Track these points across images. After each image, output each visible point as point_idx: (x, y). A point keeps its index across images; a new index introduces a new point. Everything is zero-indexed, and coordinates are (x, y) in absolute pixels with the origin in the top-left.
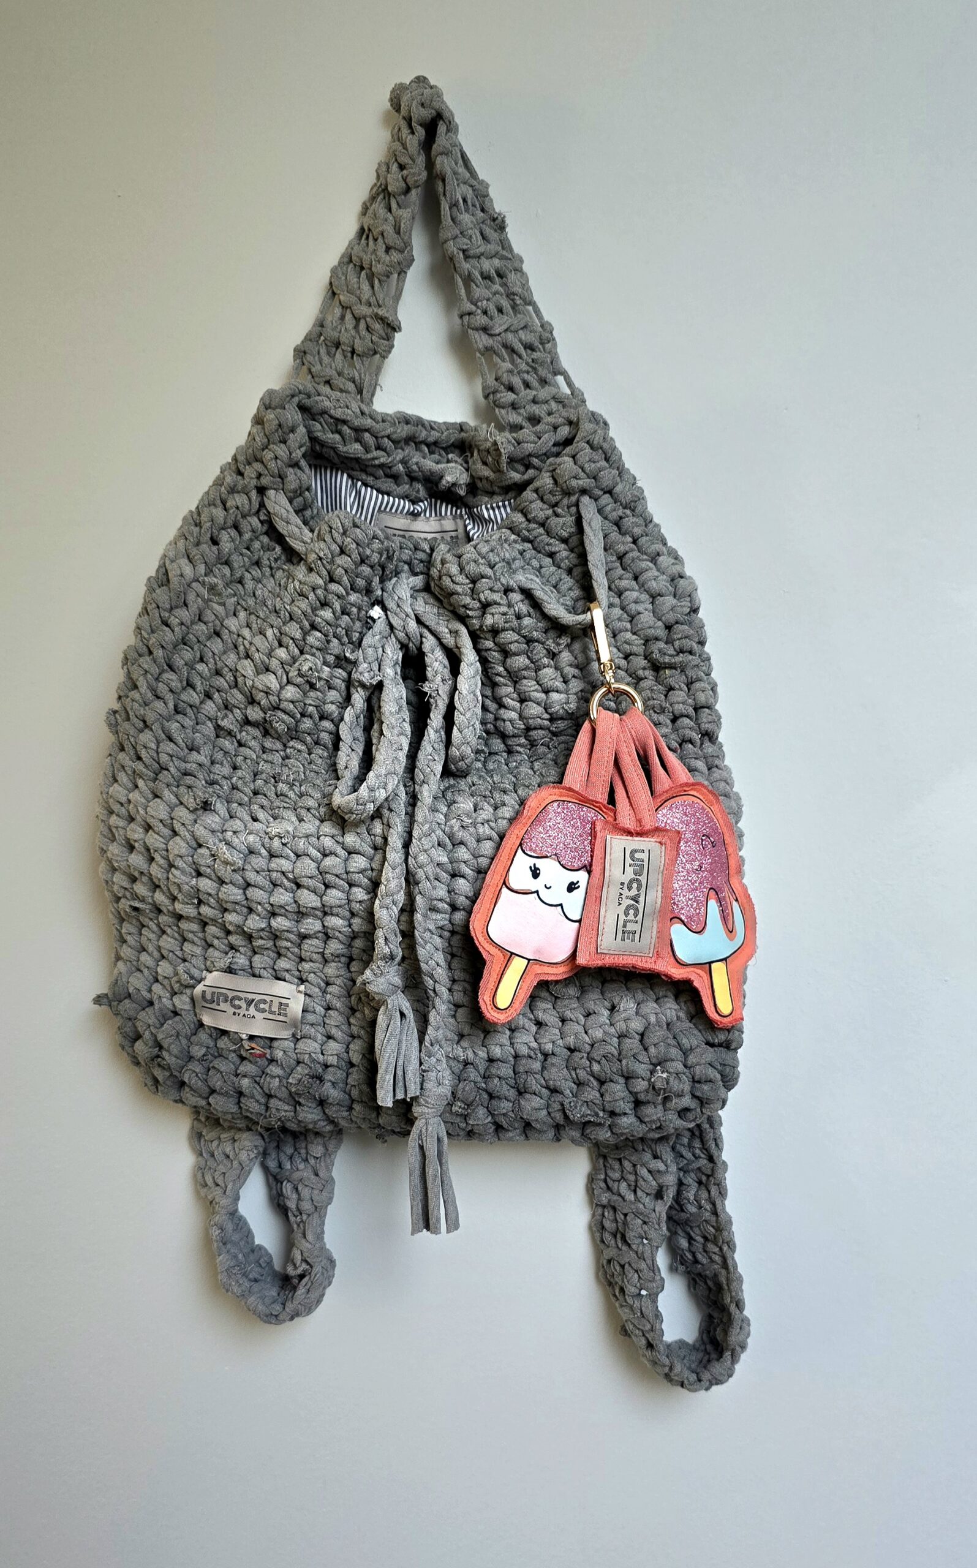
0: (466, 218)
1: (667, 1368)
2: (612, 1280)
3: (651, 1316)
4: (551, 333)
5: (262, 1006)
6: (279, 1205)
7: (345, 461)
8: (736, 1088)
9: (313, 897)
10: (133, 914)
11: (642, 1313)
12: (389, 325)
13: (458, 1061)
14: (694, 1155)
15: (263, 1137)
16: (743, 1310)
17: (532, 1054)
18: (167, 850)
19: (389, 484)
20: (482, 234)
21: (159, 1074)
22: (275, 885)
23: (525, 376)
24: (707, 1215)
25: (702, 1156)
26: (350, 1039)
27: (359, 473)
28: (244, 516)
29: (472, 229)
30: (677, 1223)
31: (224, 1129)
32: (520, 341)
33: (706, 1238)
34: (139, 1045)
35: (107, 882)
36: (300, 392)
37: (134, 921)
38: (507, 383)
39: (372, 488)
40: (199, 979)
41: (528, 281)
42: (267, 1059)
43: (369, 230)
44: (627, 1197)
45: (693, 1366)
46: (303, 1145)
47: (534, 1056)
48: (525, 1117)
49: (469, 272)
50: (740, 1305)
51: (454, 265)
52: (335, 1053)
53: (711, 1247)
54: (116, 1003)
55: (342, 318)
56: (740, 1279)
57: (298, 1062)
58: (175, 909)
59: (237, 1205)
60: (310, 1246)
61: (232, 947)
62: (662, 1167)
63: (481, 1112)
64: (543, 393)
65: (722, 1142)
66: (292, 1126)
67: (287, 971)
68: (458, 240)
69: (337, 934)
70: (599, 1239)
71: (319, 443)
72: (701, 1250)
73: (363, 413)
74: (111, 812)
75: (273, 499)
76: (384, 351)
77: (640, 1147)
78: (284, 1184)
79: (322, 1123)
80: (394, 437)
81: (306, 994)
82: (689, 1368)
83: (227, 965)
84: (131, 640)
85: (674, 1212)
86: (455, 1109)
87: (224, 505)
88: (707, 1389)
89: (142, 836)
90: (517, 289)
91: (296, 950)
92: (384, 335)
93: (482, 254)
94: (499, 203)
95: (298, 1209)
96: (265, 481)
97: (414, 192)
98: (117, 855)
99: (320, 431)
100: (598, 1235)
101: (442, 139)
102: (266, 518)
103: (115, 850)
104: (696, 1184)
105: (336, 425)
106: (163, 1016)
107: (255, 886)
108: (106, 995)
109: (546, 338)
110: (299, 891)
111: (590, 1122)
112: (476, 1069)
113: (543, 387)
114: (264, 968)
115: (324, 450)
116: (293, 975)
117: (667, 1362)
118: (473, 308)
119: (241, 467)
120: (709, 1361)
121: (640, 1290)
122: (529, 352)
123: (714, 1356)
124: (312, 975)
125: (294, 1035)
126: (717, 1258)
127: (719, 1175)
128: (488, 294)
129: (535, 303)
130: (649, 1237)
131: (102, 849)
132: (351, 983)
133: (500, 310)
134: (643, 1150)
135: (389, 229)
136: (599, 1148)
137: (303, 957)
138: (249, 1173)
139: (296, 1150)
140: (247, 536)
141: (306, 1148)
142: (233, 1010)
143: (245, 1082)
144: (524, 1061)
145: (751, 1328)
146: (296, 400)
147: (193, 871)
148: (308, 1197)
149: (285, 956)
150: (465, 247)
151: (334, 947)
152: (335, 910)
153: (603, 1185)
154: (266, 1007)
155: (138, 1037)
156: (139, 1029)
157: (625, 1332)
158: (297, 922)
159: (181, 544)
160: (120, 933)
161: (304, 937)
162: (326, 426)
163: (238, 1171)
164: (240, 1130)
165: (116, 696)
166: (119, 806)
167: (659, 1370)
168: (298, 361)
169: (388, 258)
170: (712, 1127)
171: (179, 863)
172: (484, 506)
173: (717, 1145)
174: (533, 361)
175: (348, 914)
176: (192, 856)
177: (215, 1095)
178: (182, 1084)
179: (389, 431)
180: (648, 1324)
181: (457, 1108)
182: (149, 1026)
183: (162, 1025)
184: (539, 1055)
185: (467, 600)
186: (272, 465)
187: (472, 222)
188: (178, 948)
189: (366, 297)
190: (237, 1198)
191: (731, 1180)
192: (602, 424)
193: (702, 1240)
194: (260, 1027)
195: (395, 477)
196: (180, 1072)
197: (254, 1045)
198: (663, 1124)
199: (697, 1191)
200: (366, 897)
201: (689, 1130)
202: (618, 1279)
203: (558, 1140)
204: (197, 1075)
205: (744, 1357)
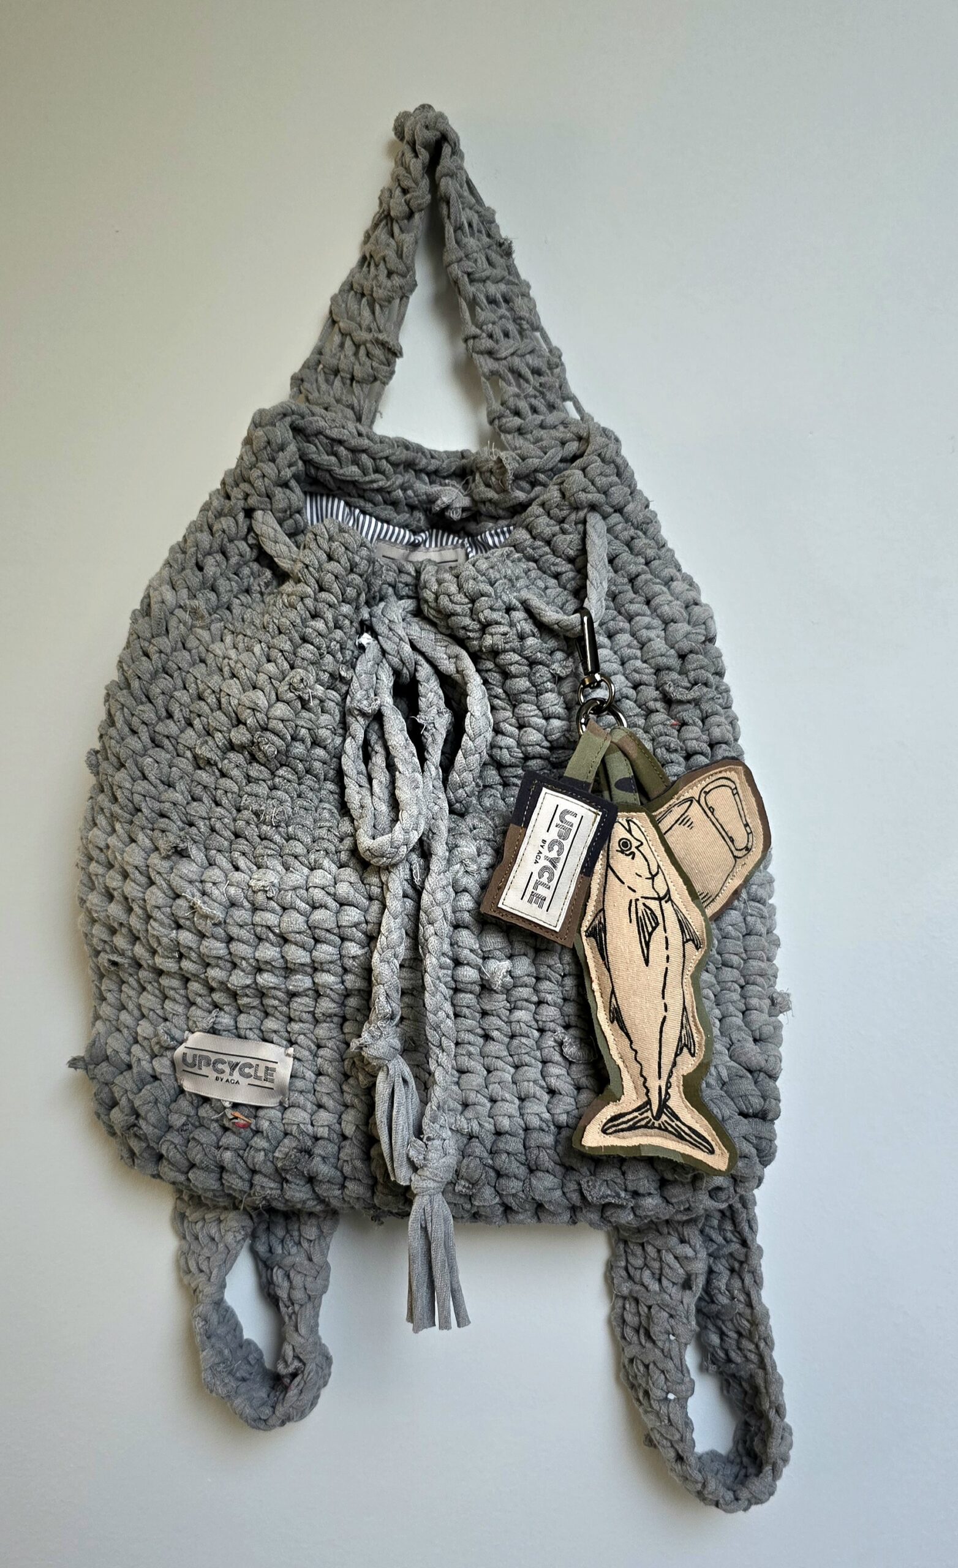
0: (471, 242)
1: (700, 1485)
2: (634, 1382)
3: (680, 1423)
4: (560, 357)
5: (247, 1070)
6: (269, 1295)
7: (342, 486)
8: (773, 1164)
9: (301, 952)
10: (113, 968)
11: (669, 1420)
12: (389, 350)
13: (462, 1134)
14: (725, 1239)
15: (251, 1217)
16: (784, 1417)
17: (544, 1126)
18: (144, 900)
19: (388, 512)
20: (488, 259)
21: (136, 1146)
22: (260, 939)
23: (533, 401)
24: (741, 1307)
25: (734, 1239)
26: (343, 1108)
27: (356, 500)
28: (231, 541)
29: (477, 252)
30: (707, 1316)
31: (208, 1208)
32: (528, 365)
33: (740, 1334)
34: (115, 1113)
35: (86, 935)
36: (293, 413)
37: (114, 977)
38: (513, 407)
39: (371, 515)
40: (180, 1040)
41: (535, 306)
42: (252, 1129)
43: (371, 256)
44: (651, 1287)
45: (728, 1482)
46: (296, 1227)
47: (547, 1129)
48: (537, 1198)
49: (474, 295)
50: (780, 1411)
51: (459, 288)
52: (326, 1123)
53: (746, 1344)
54: (92, 1067)
55: (342, 345)
56: (780, 1382)
57: (286, 1134)
58: (155, 963)
59: (223, 1293)
60: (302, 1341)
61: (216, 1006)
62: (690, 1252)
63: (488, 1192)
64: (552, 418)
65: (756, 1223)
66: (279, 1205)
67: (275, 1032)
68: (462, 263)
69: (328, 991)
70: (619, 1335)
71: (314, 467)
72: (734, 1347)
73: (360, 435)
74: (91, 859)
75: (260, 520)
76: (385, 377)
77: (665, 1230)
78: (275, 1270)
79: (311, 1203)
80: (393, 458)
81: (295, 1058)
82: (724, 1485)
83: (210, 1025)
84: (114, 675)
85: (703, 1304)
86: (458, 1188)
87: (211, 530)
88: (746, 1510)
89: (120, 884)
90: (524, 313)
91: (285, 1009)
92: (384, 360)
93: (488, 278)
94: (506, 229)
95: (290, 1299)
96: (253, 501)
97: (417, 216)
98: (97, 905)
99: (313, 453)
100: (618, 1330)
101: (446, 162)
102: (254, 542)
103: (95, 899)
104: (728, 1272)
105: (332, 447)
106: (142, 1081)
107: (239, 940)
108: (83, 1057)
109: (555, 362)
110: (287, 946)
111: (609, 1204)
112: (482, 1143)
113: (551, 412)
114: (251, 1029)
115: (320, 473)
116: (281, 1037)
117: (699, 1478)
118: (478, 331)
119: (229, 489)
120: (746, 1476)
121: (667, 1394)
122: (536, 376)
123: (751, 1470)
124: (302, 1037)
125: (281, 1104)
126: (753, 1357)
127: (753, 1261)
128: (493, 317)
129: (542, 329)
130: (677, 1333)
131: (82, 899)
132: (345, 1046)
133: (506, 335)
134: (669, 1233)
135: (391, 254)
136: (618, 1231)
137: (292, 1016)
138: (236, 1257)
139: (288, 1232)
140: (234, 560)
141: (299, 1230)
142: (216, 1075)
143: (228, 1155)
144: (535, 1135)
145: (794, 1438)
146: (288, 420)
147: (171, 923)
148: (301, 1285)
149: (273, 1016)
150: (470, 270)
151: (326, 1005)
152: (326, 967)
153: (624, 1273)
154: (251, 1071)
155: (115, 1104)
156: (116, 1095)
157: (650, 1442)
158: (285, 978)
159: (166, 573)
160: (100, 989)
161: (293, 995)
162: (321, 448)
163: (224, 1256)
164: (225, 1208)
165: (98, 734)
166: (98, 851)
167: (690, 1486)
168: (295, 389)
169: (389, 284)
170: (745, 1206)
171: (157, 914)
172: (487, 533)
173: (751, 1227)
174: (541, 385)
175: (340, 970)
176: (171, 907)
177: (194, 1170)
178: (160, 1157)
179: (387, 452)
180: (677, 1433)
181: (460, 1188)
182: (126, 1091)
183: (140, 1090)
184: (552, 1127)
185: (467, 621)
186: (259, 483)
187: (478, 246)
188: (159, 1006)
189: (367, 322)
190: (223, 1286)
191: (768, 1266)
192: (613, 441)
193: (734, 1335)
194: (244, 1094)
195: (394, 504)
196: (158, 1143)
197: (237, 1114)
198: (692, 1205)
199: (729, 1280)
200: (360, 952)
201: (722, 1212)
202: (642, 1381)
203: (575, 1223)
204: (175, 1147)
205: (787, 1471)
